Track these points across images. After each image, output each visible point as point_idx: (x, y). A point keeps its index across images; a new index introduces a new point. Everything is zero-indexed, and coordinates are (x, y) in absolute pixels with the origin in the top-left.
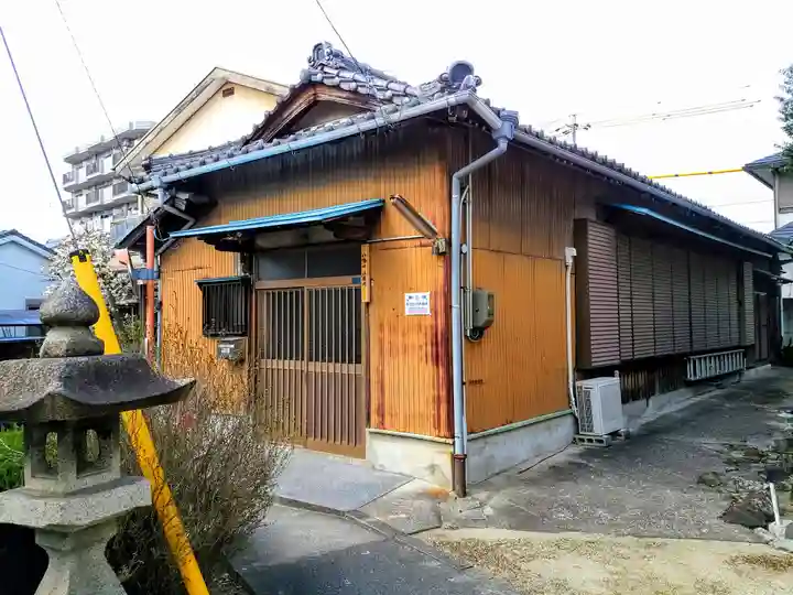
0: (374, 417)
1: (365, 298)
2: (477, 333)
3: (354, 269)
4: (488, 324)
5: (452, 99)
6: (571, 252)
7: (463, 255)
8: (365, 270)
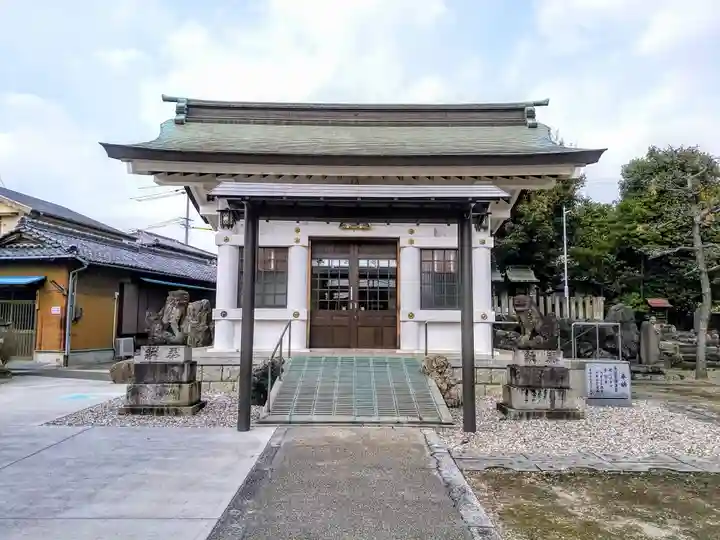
0: (37, 347)
1: (37, 308)
2: (76, 320)
3: (33, 298)
4: (79, 318)
5: (70, 256)
6: (117, 294)
7: (72, 296)
8: (38, 298)
